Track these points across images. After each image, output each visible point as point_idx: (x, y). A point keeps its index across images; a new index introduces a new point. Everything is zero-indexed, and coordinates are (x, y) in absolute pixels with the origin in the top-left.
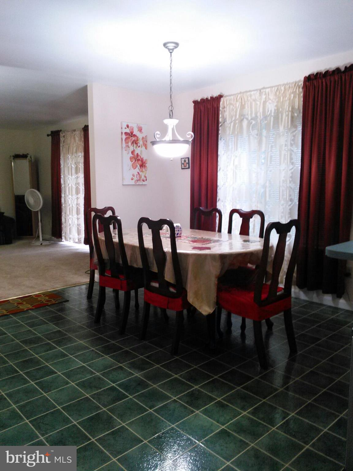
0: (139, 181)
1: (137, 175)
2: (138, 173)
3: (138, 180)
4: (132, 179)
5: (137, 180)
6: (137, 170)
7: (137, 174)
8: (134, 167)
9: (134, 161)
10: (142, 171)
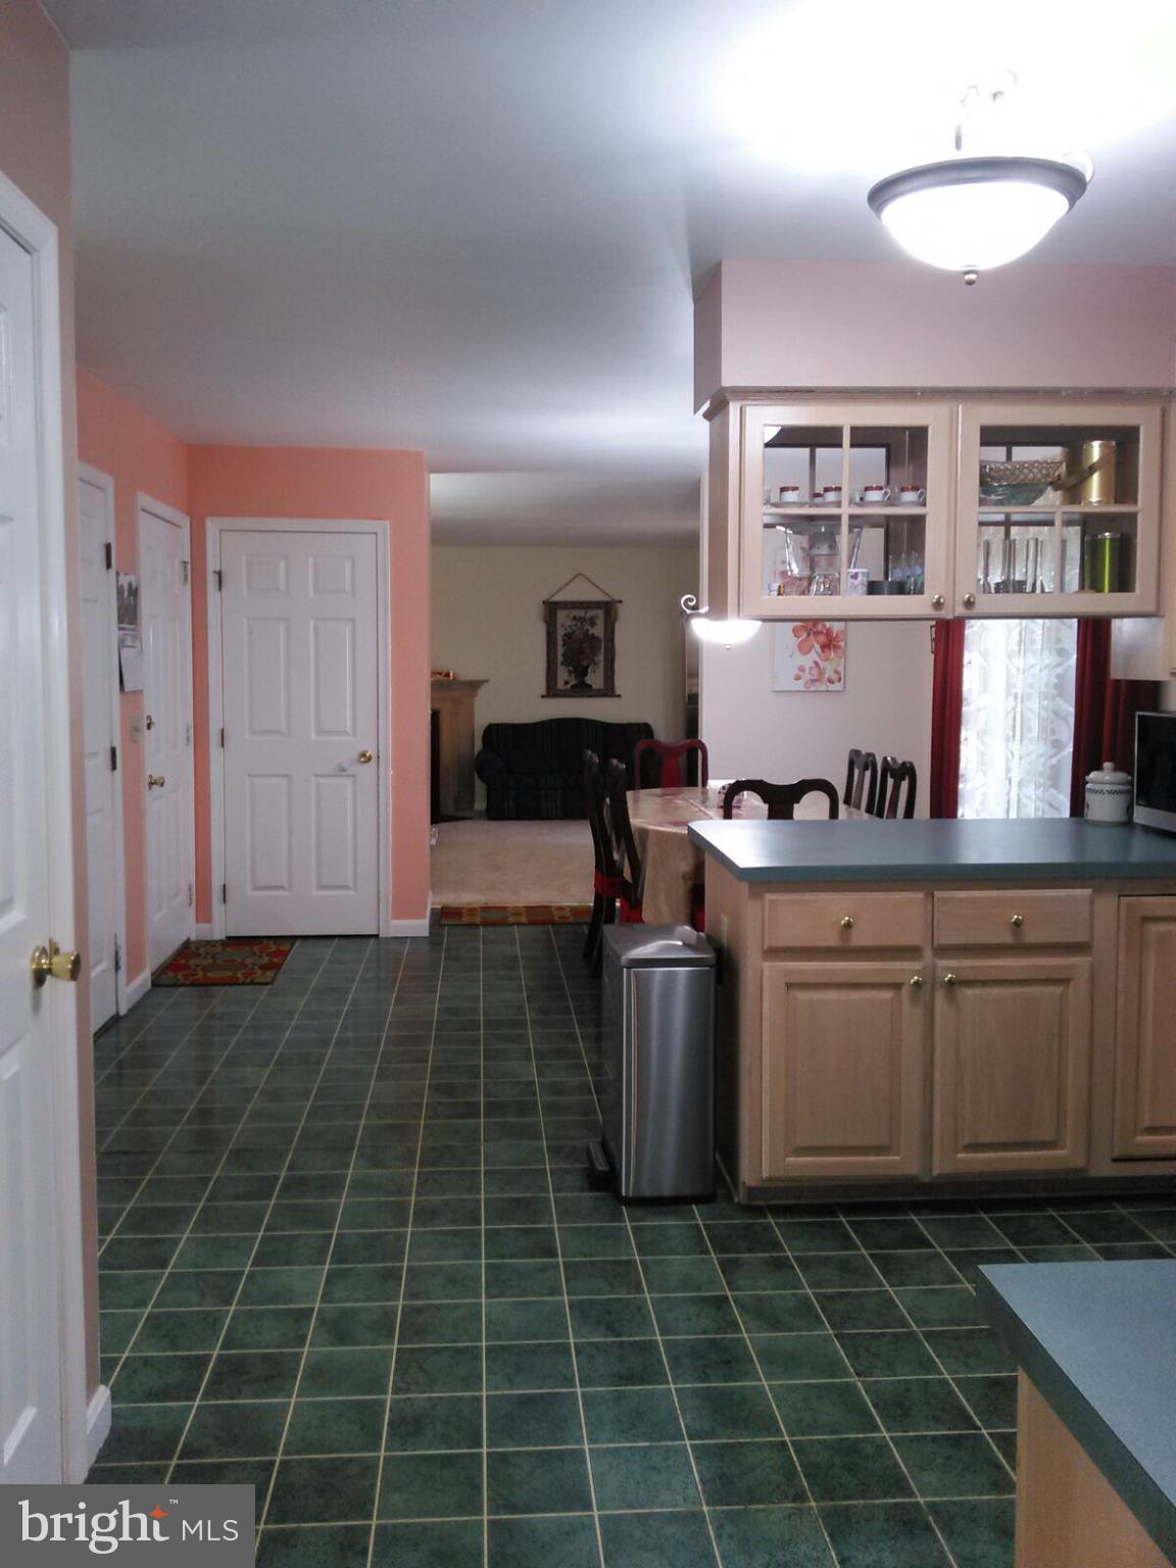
0: (817, 683)
1: (811, 668)
2: (816, 663)
3: (816, 680)
4: (798, 678)
5: (813, 681)
6: (813, 656)
7: (813, 665)
8: (804, 649)
9: (805, 636)
10: (827, 659)
